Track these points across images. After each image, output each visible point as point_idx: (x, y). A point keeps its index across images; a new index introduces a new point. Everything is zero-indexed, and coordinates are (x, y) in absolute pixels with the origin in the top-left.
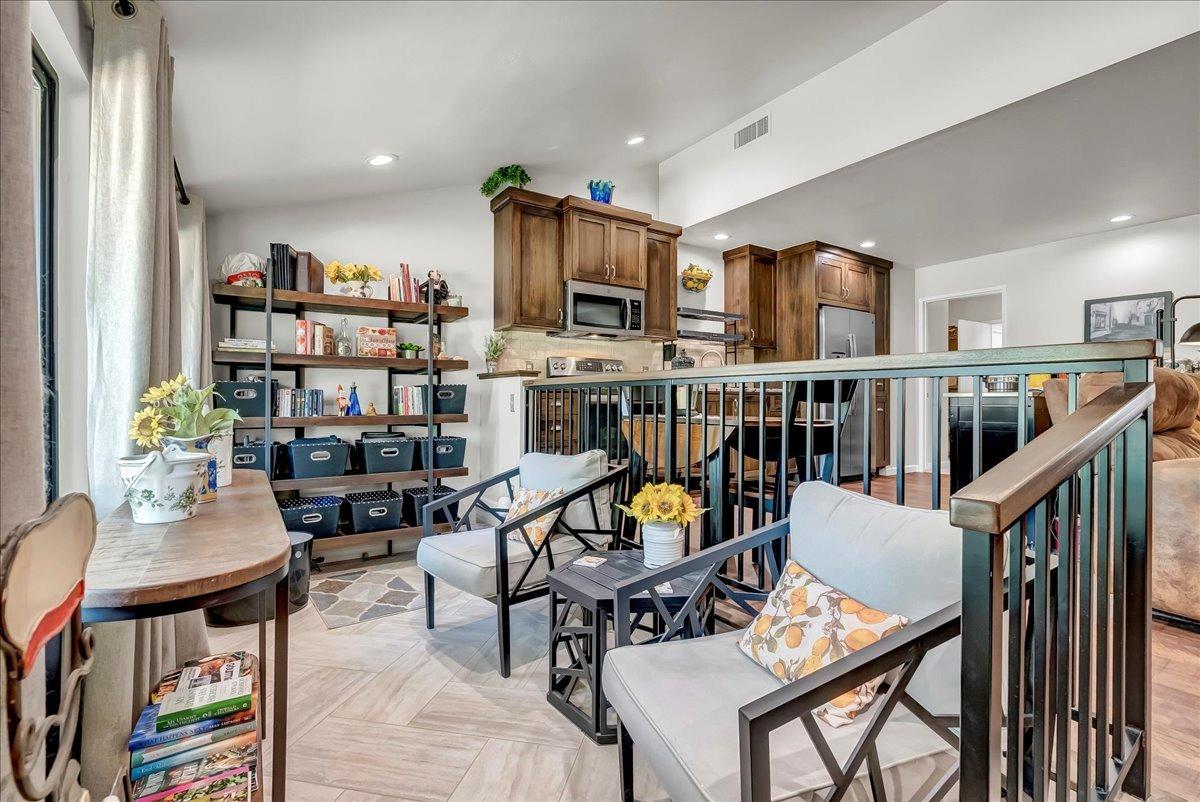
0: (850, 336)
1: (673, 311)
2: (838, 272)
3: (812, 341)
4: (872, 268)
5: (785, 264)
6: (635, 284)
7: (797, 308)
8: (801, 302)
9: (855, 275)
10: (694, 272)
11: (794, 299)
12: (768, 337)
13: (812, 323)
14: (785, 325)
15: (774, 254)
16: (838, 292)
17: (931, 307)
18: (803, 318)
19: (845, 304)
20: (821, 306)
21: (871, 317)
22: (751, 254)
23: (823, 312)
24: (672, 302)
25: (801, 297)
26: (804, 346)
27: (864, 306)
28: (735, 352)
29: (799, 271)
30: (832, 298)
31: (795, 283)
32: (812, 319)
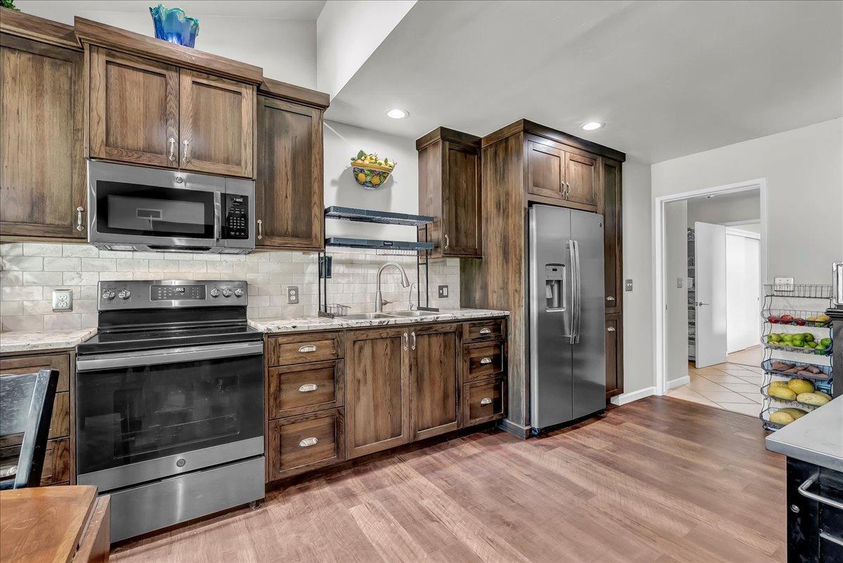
0: (571, 243)
1: (316, 211)
2: (555, 162)
3: (520, 250)
4: (600, 159)
5: (490, 152)
6: (234, 170)
7: (503, 208)
8: (507, 201)
9: (579, 167)
10: (367, 162)
11: (499, 198)
12: (470, 244)
13: (520, 225)
14: (491, 229)
15: (478, 141)
16: (556, 186)
17: (669, 207)
18: (510, 221)
19: (566, 201)
20: (531, 204)
21: (599, 218)
22: (444, 138)
23: (534, 211)
24: (315, 199)
25: (507, 194)
26: (512, 256)
27: (590, 205)
28: (427, 264)
29: (505, 161)
30: (546, 194)
31: (501, 176)
32: (520, 221)
